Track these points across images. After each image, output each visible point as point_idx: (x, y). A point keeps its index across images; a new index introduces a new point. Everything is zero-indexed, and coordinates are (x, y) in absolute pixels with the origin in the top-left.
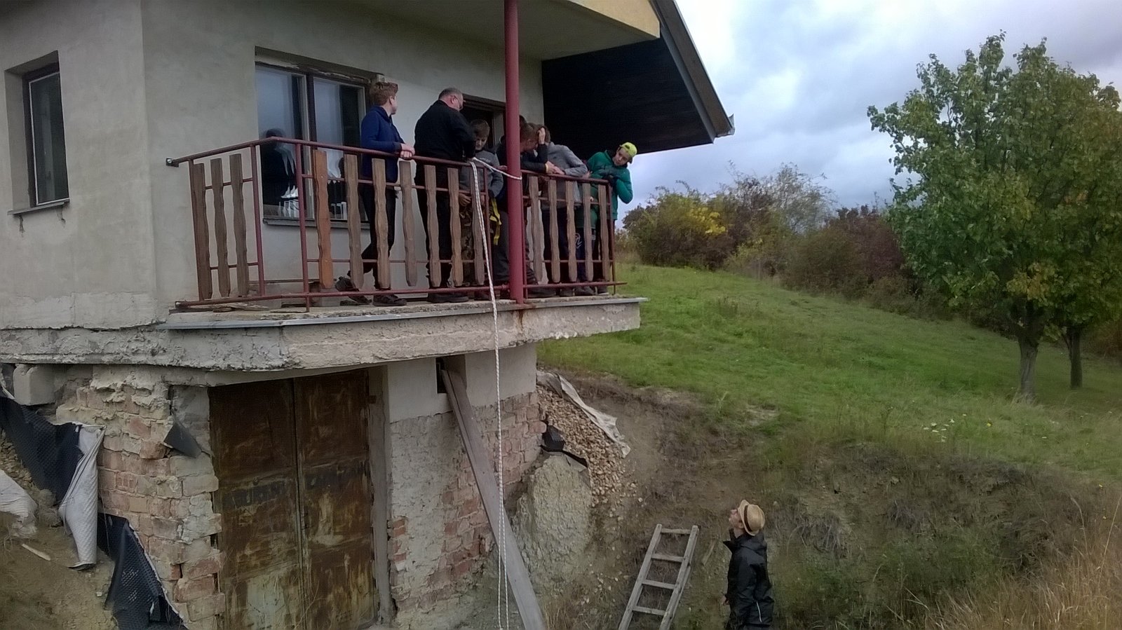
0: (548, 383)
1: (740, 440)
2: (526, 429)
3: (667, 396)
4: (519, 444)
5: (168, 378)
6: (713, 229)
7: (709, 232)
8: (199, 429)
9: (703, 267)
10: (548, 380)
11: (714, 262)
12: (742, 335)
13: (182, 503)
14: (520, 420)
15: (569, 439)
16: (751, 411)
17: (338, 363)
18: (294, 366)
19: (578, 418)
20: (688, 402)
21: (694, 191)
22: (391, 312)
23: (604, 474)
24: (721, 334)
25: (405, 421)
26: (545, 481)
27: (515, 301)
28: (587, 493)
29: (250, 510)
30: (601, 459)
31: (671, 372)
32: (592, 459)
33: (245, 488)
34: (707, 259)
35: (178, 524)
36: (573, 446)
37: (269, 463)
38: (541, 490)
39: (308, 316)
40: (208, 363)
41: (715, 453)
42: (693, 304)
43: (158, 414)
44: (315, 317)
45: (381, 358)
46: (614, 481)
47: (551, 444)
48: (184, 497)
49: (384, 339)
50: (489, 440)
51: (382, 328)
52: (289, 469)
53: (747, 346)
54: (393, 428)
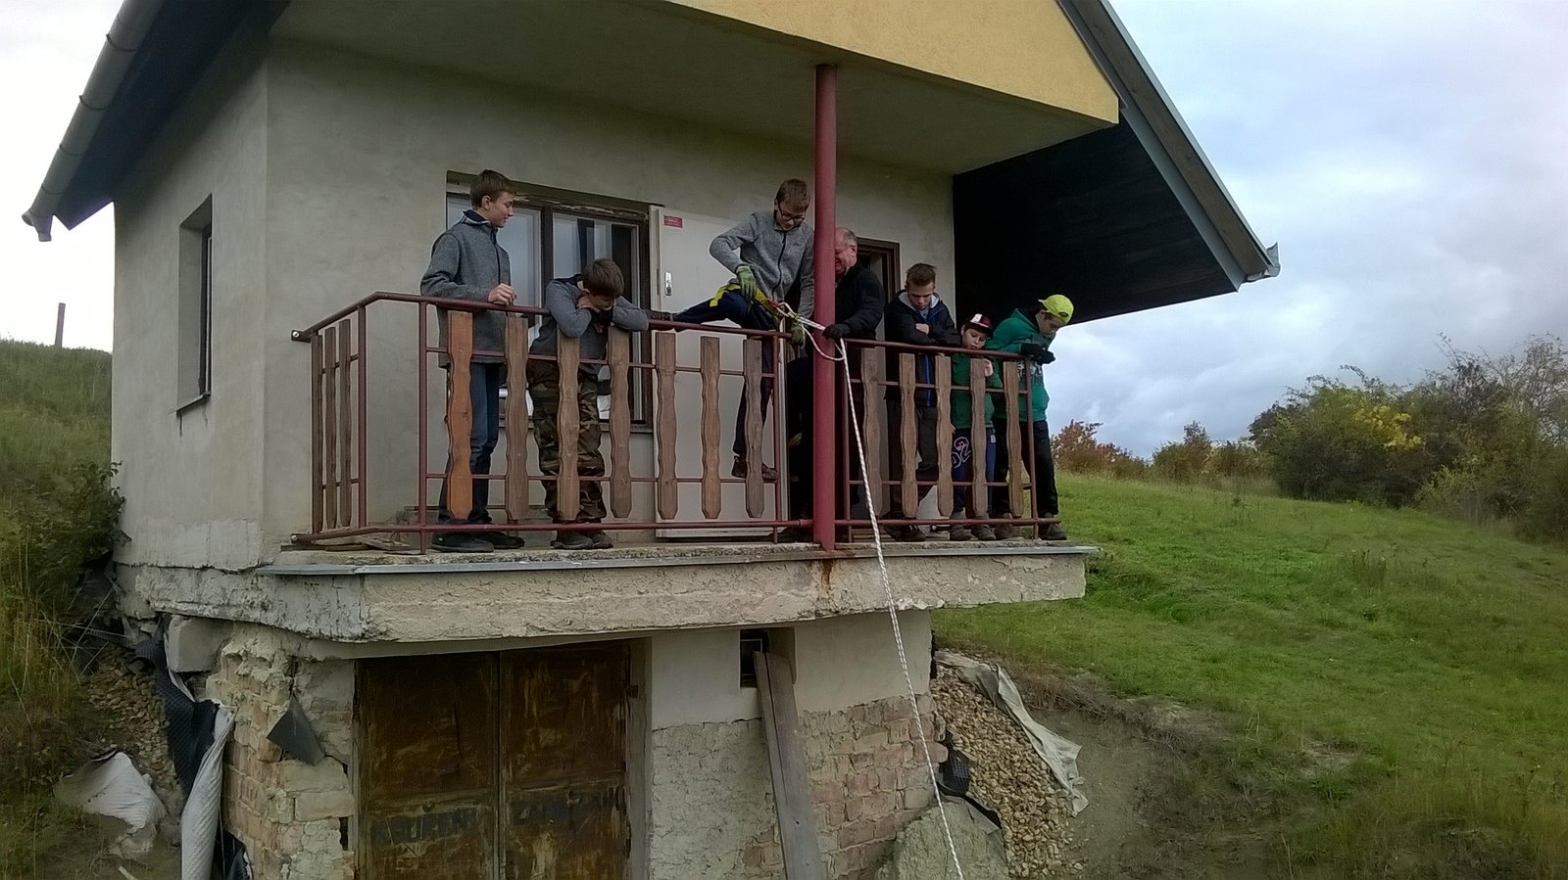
0: (979, 680)
1: (1274, 802)
2: (908, 754)
3: (1170, 715)
4: (894, 778)
5: (286, 646)
6: (1399, 439)
7: (1390, 444)
8: (335, 721)
9: (1376, 502)
10: (979, 674)
11: (1402, 494)
12: (1373, 615)
13: (291, 831)
14: (894, 738)
15: (986, 776)
16: (1311, 752)
17: (459, 634)
18: (379, 637)
19: (1013, 741)
20: (1204, 727)
21: (1373, 379)
22: (570, 557)
23: (1035, 841)
24: (1337, 614)
25: (677, 728)
26: (921, 847)
27: (817, 545)
28: (998, 872)
29: (416, 850)
30: (1034, 815)
31: (1209, 674)
32: (1017, 814)
33: (411, 815)
34: (1387, 489)
35: (283, 862)
36: (990, 789)
37: (453, 779)
38: (912, 859)
39: (416, 560)
40: (302, 627)
41: (1230, 822)
42: (1315, 560)
43: (274, 696)
44: (427, 562)
45: (542, 630)
46: (1049, 855)
47: (953, 780)
48: (295, 822)
49: (550, 600)
50: (837, 767)
51: (549, 582)
52: (486, 790)
53: (1380, 636)
54: (656, 738)
